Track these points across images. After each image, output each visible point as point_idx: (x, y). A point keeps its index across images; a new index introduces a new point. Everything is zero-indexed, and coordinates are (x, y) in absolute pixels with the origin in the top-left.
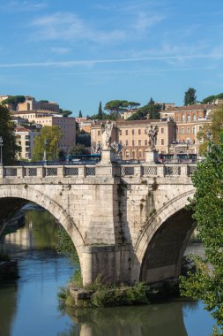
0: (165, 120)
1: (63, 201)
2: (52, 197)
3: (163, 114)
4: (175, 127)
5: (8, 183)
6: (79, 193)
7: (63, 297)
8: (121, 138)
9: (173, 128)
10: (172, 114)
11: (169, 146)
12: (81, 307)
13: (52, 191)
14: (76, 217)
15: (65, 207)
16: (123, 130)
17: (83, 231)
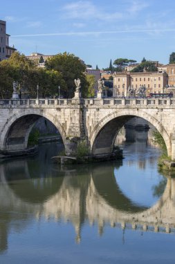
0: (161, 72)
1: (158, 117)
2: (152, 115)
3: (160, 69)
4: (167, 76)
5: (128, 108)
6: (167, 113)
7: (161, 166)
8: (132, 83)
9: (166, 77)
10: (165, 69)
11: (164, 89)
12: (173, 170)
13: (152, 112)
14: (165, 125)
15: (159, 120)
16: (134, 79)
17: (169, 133)
